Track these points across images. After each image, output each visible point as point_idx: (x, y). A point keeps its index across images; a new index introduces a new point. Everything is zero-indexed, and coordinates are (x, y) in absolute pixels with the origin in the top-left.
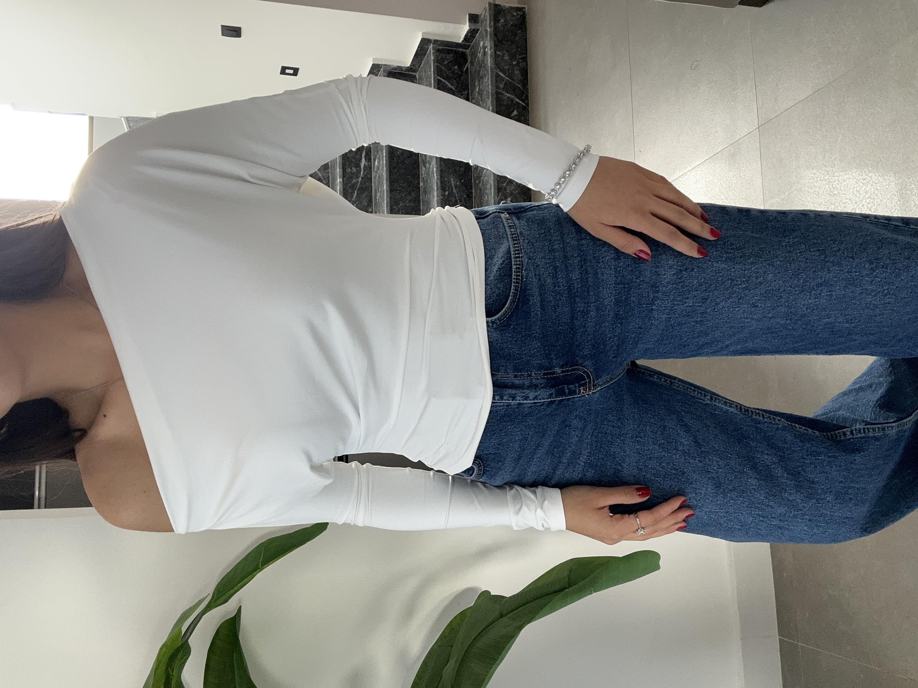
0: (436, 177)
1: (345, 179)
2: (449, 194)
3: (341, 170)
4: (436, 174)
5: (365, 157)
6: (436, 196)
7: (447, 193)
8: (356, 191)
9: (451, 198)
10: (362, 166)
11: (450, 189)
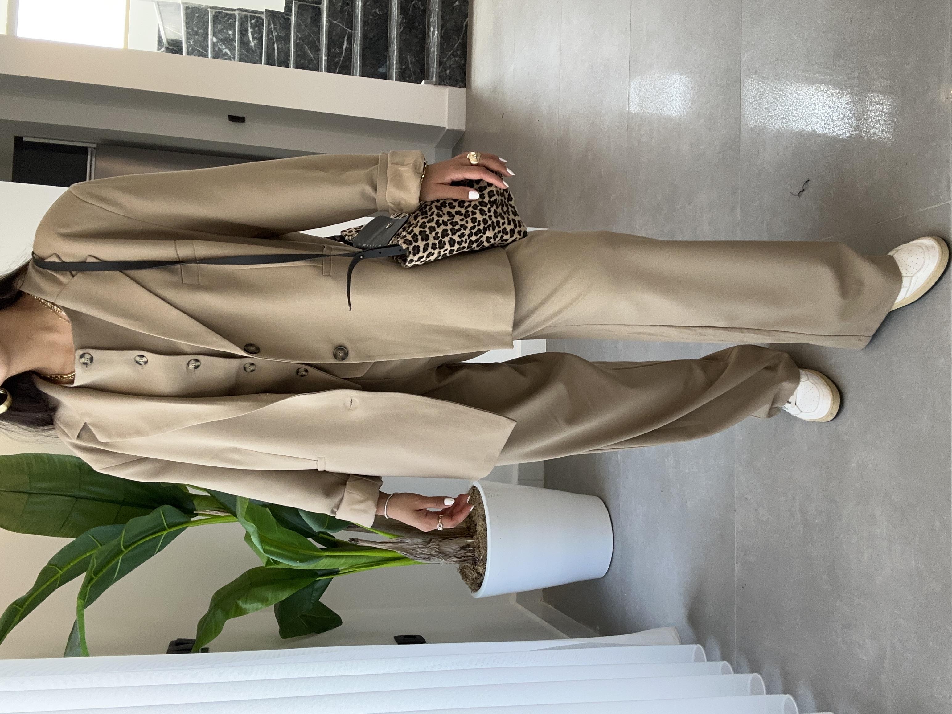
0: (395, 54)
1: (329, 58)
2: (405, 68)
3: (327, 50)
4: (396, 50)
5: (347, 41)
6: (395, 69)
7: (404, 67)
8: (338, 68)
9: (407, 72)
10: (344, 47)
11: (407, 64)
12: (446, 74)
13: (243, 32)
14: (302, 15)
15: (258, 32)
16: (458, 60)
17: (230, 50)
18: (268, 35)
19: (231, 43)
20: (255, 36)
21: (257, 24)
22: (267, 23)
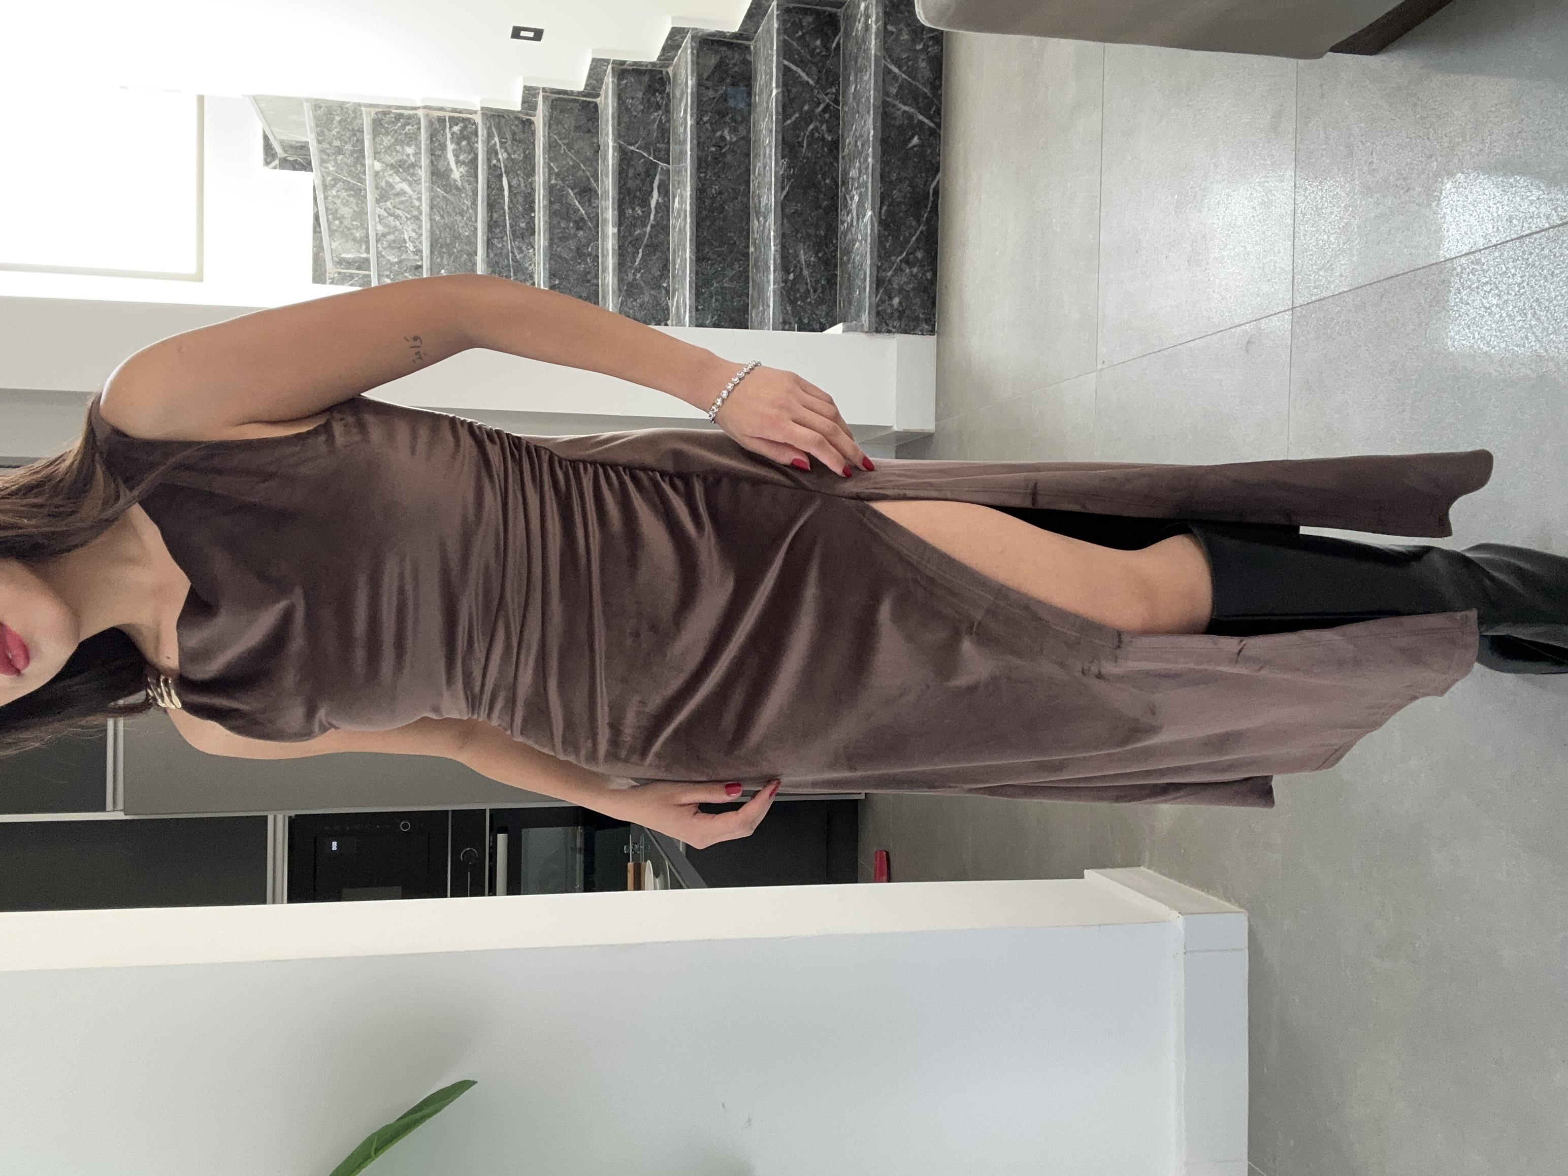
1: (622, 228)
2: (796, 278)
3: (616, 213)
5: (658, 189)
8: (641, 251)
10: (653, 204)
11: (798, 270)
12: (892, 306)
13: (436, 151)
14: (559, 122)
15: (468, 148)
16: (919, 272)
17: (410, 184)
18: (489, 160)
19: (411, 171)
20: (461, 157)
21: (465, 133)
22: (485, 135)
